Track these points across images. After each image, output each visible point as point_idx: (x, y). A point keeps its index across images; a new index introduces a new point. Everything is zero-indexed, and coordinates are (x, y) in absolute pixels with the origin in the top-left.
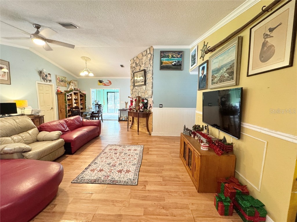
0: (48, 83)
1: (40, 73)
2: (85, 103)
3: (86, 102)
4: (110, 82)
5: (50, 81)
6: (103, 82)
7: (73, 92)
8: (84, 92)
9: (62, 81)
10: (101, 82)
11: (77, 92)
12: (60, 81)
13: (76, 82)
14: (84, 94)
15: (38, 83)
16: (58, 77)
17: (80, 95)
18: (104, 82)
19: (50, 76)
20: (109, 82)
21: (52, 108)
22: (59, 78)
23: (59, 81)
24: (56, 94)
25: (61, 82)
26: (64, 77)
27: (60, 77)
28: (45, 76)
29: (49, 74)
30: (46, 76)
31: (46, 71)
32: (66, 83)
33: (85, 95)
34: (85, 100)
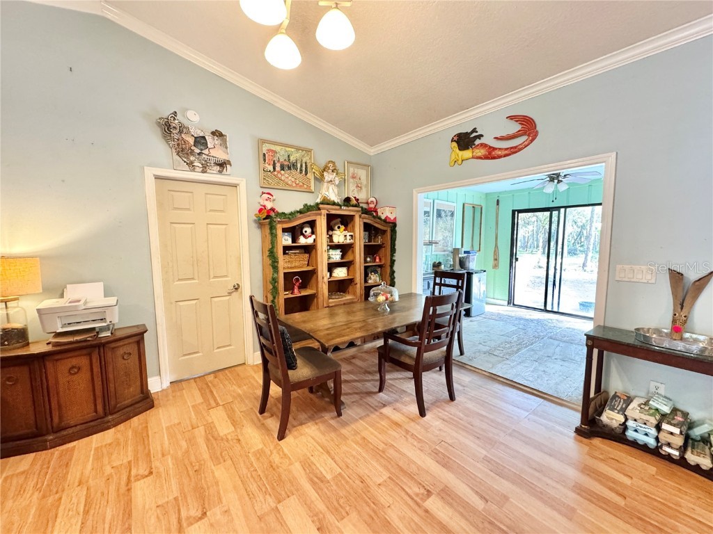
0: (213, 175)
1: (168, 128)
2: (393, 262)
3: (397, 257)
4: (528, 127)
5: (222, 165)
6: (480, 136)
7: (324, 212)
8: (385, 213)
9: (290, 166)
10: (465, 141)
11: (345, 211)
12: (278, 168)
13: (362, 173)
14: (386, 221)
15: (157, 178)
16: (269, 150)
17: (365, 225)
18: (488, 140)
19: (224, 144)
20: (515, 127)
21: (237, 288)
22: (275, 152)
23: (271, 168)
24: (254, 225)
25: (282, 168)
26: (298, 149)
27: (277, 148)
28: (191, 141)
29: (217, 134)
30: (201, 141)
31: (196, 121)
32: (310, 175)
33: (393, 225)
34: (393, 250)
